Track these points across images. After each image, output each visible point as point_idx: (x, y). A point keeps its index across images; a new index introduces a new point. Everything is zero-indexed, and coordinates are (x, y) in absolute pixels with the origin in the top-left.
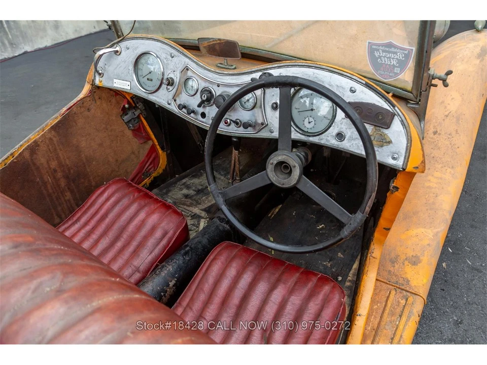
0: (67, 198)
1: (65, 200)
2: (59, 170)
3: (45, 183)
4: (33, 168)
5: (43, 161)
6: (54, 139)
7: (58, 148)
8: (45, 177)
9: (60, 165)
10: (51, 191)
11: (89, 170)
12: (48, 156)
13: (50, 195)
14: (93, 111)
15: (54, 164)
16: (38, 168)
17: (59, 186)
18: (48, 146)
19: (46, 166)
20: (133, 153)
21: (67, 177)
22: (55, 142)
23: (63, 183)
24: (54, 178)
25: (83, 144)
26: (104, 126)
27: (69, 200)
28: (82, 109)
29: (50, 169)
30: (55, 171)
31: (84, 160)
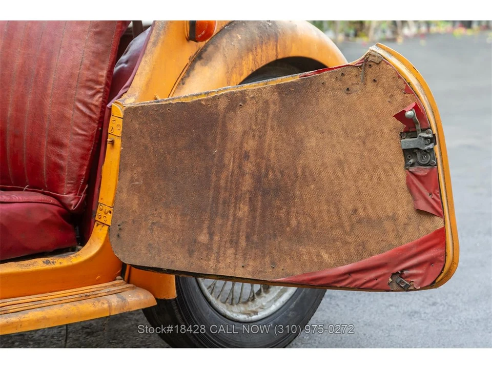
0: (240, 214)
1: (234, 215)
2: (252, 158)
3: (222, 166)
4: (219, 131)
5: (239, 129)
6: (272, 106)
7: (269, 123)
8: (227, 155)
9: (259, 152)
10: (222, 183)
11: (297, 193)
12: (250, 127)
13: (217, 189)
14: (354, 97)
15: (251, 145)
16: (225, 135)
17: (238, 185)
18: (258, 111)
19: (238, 138)
20: (394, 218)
21: (258, 179)
22: (271, 112)
23: (247, 183)
24: (240, 167)
25: (311, 143)
26: (362, 133)
27: (240, 220)
28: (338, 84)
29: (241, 148)
30: (247, 156)
31: (300, 171)
